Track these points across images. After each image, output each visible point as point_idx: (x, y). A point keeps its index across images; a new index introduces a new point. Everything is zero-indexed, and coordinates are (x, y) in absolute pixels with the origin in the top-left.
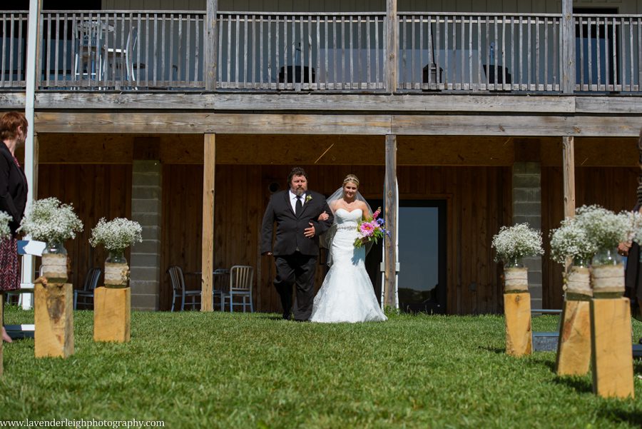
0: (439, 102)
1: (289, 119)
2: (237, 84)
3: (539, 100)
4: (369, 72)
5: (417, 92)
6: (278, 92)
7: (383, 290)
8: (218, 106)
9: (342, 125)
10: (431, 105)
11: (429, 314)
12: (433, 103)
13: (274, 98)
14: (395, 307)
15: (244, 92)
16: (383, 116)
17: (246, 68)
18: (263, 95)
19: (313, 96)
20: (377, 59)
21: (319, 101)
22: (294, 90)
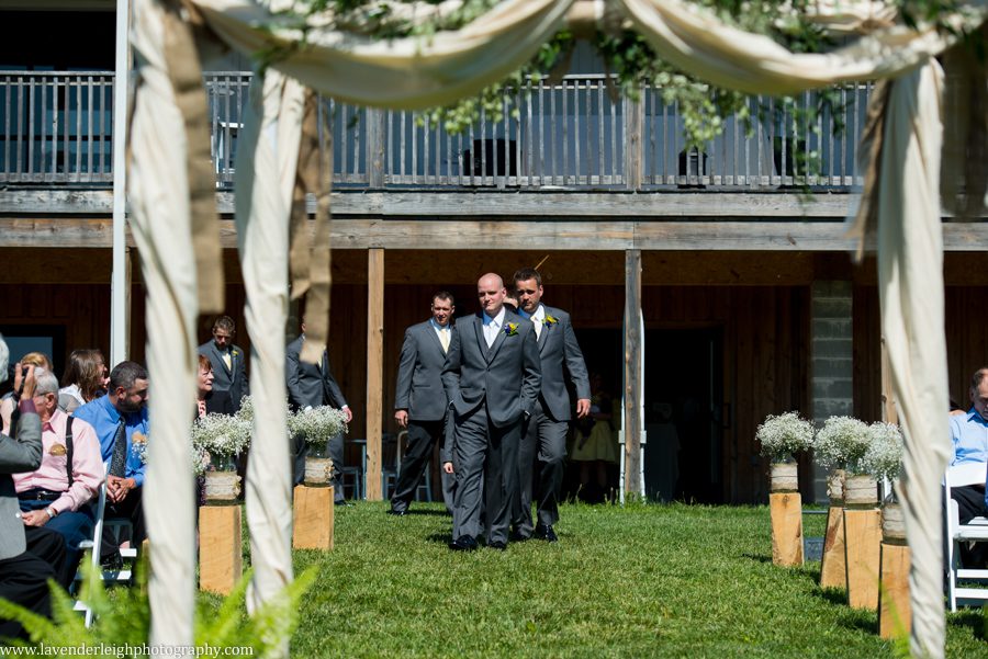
0: (701, 202)
1: (488, 227)
2: (415, 179)
3: (846, 200)
4: (602, 160)
5: (671, 189)
6: (473, 189)
7: (622, 470)
8: (388, 209)
9: (562, 237)
10: (690, 207)
11: (688, 503)
12: (693, 204)
13: (467, 198)
14: (640, 494)
15: (424, 189)
16: (622, 223)
17: (426, 155)
18: (452, 195)
19: (522, 195)
20: (614, 141)
21: (532, 202)
22: (495, 186)
